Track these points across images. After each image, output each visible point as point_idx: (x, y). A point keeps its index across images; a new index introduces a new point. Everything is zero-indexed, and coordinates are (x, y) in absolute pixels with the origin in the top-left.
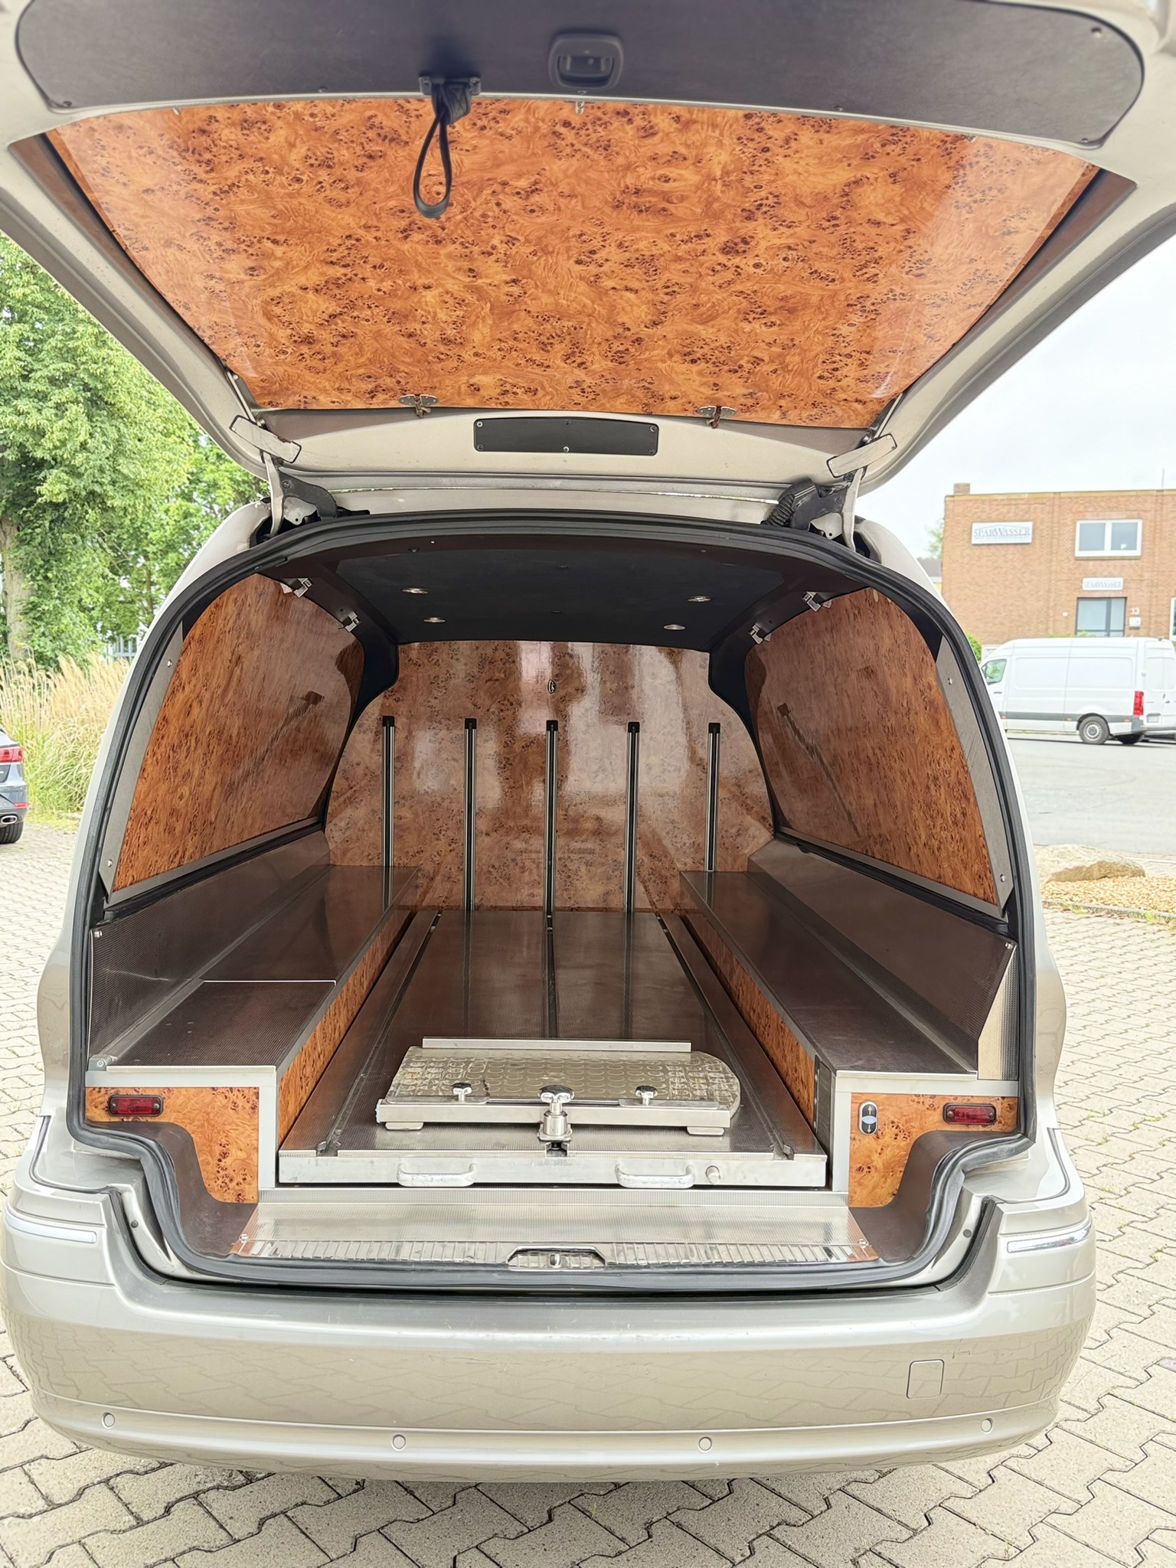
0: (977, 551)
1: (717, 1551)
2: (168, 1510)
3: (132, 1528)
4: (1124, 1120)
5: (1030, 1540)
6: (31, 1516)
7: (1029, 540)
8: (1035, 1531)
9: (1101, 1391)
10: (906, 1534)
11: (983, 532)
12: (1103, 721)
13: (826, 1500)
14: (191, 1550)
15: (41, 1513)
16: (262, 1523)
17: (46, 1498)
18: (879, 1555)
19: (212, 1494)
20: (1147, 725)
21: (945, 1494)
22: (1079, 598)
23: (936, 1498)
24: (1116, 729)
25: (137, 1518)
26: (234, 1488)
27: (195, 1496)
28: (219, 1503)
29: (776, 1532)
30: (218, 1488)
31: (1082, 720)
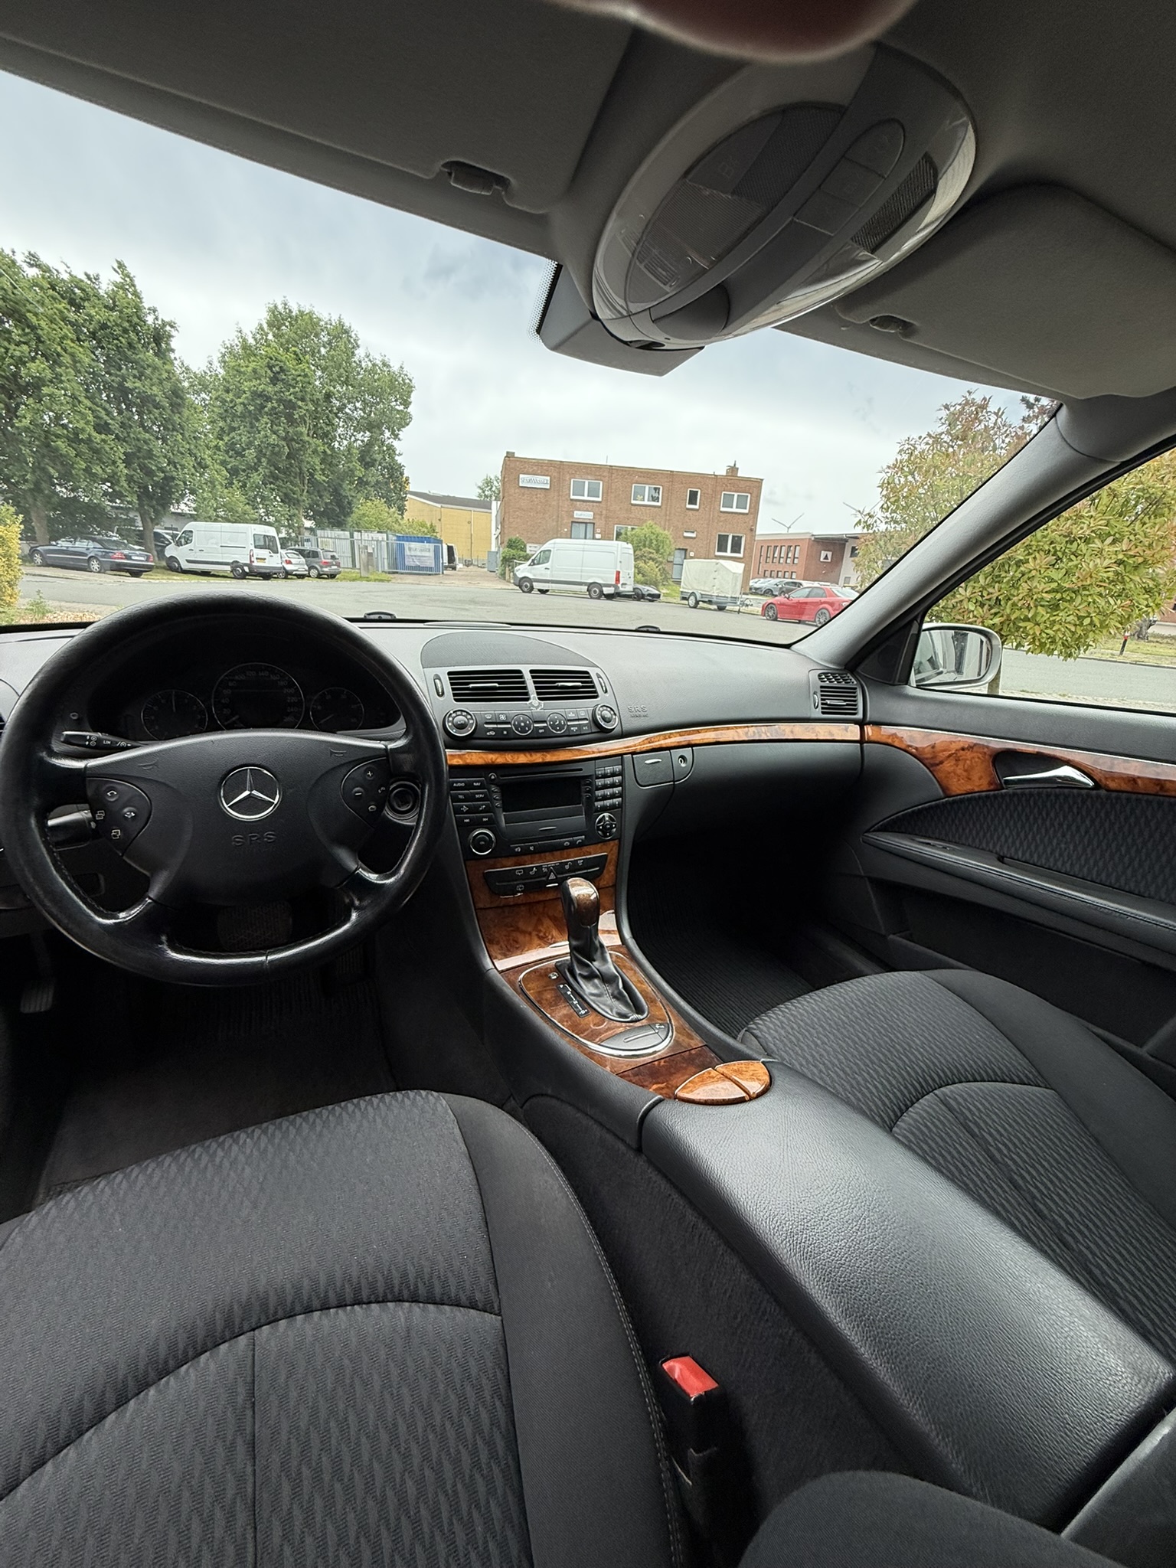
0: (523, 490)
7: (548, 487)
11: (525, 480)
12: (600, 586)
20: (621, 589)
22: (573, 522)
24: (606, 591)
31: (590, 585)
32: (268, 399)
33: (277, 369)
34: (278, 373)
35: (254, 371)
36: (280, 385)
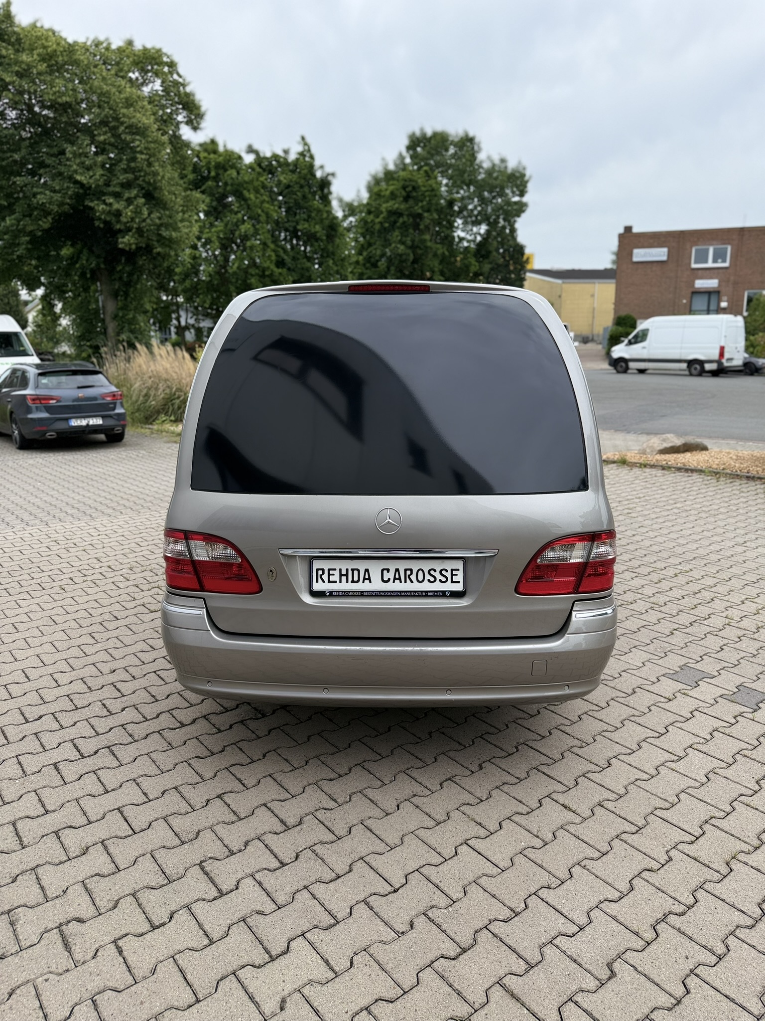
0: (636, 266)
1: (459, 743)
2: (231, 727)
3: (217, 733)
4: (671, 572)
5: (593, 741)
6: (175, 729)
7: (665, 259)
8: (596, 738)
9: (635, 686)
10: (539, 738)
11: (640, 255)
12: (702, 362)
13: (507, 726)
14: (241, 740)
15: (179, 728)
16: (270, 732)
17: (180, 722)
18: (527, 745)
19: (248, 721)
20: (727, 365)
21: (558, 723)
22: (692, 293)
23: (555, 725)
24: (708, 367)
25: (218, 729)
26: (257, 719)
27: (242, 722)
28: (252, 724)
29: (484, 737)
30: (251, 719)
31: (691, 363)
32: (400, 215)
33: (410, 189)
34: (411, 192)
35: (392, 193)
36: (411, 202)
